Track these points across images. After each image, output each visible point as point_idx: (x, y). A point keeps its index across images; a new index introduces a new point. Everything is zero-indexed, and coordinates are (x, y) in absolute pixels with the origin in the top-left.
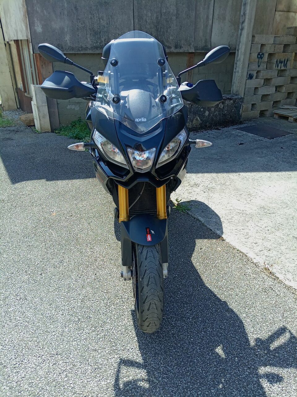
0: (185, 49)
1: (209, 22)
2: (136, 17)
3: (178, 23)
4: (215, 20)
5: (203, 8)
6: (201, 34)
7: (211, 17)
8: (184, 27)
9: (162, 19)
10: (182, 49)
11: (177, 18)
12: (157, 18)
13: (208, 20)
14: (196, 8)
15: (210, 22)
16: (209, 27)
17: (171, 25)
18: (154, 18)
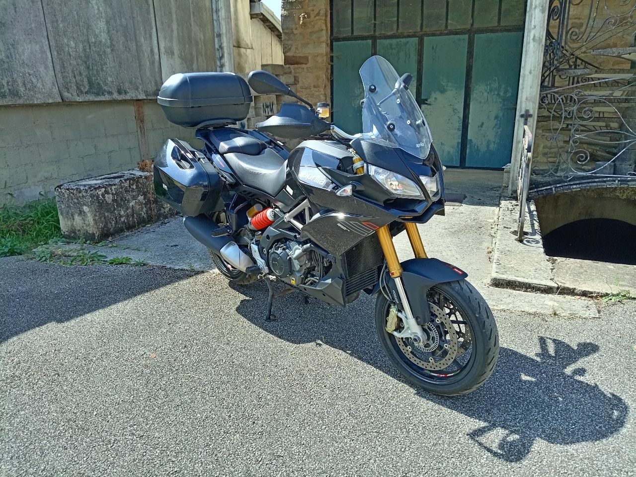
0: (131, 95)
1: (155, 57)
2: (53, 48)
3: (115, 58)
4: (162, 56)
5: (144, 38)
6: (148, 74)
7: (156, 50)
8: (124, 64)
9: (92, 52)
10: (128, 95)
11: (112, 50)
12: (84, 50)
13: (153, 55)
14: (136, 39)
15: (157, 57)
16: (157, 64)
17: (107, 60)
18: (81, 50)
